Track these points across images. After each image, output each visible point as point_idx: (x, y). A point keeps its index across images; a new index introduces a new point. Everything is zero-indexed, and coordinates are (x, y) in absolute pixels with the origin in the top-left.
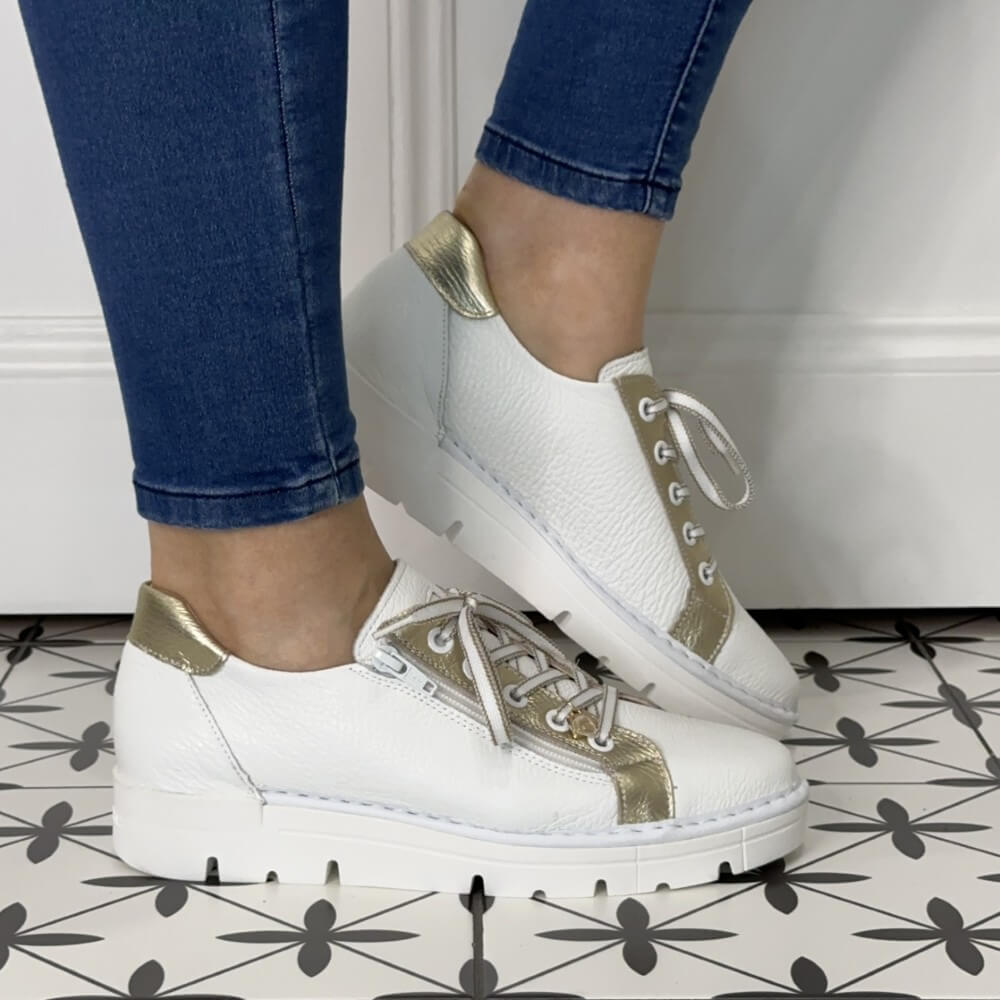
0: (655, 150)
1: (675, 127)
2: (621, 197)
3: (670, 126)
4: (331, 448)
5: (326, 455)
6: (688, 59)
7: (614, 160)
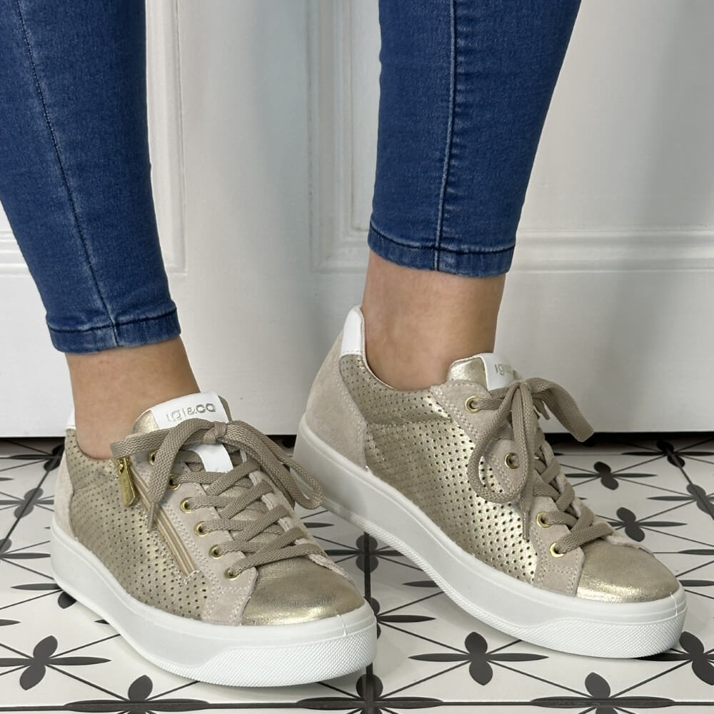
0: (437, 224)
1: (448, 207)
2: (419, 259)
3: (443, 207)
4: (108, 306)
5: (104, 310)
6: (445, 155)
7: (412, 232)
